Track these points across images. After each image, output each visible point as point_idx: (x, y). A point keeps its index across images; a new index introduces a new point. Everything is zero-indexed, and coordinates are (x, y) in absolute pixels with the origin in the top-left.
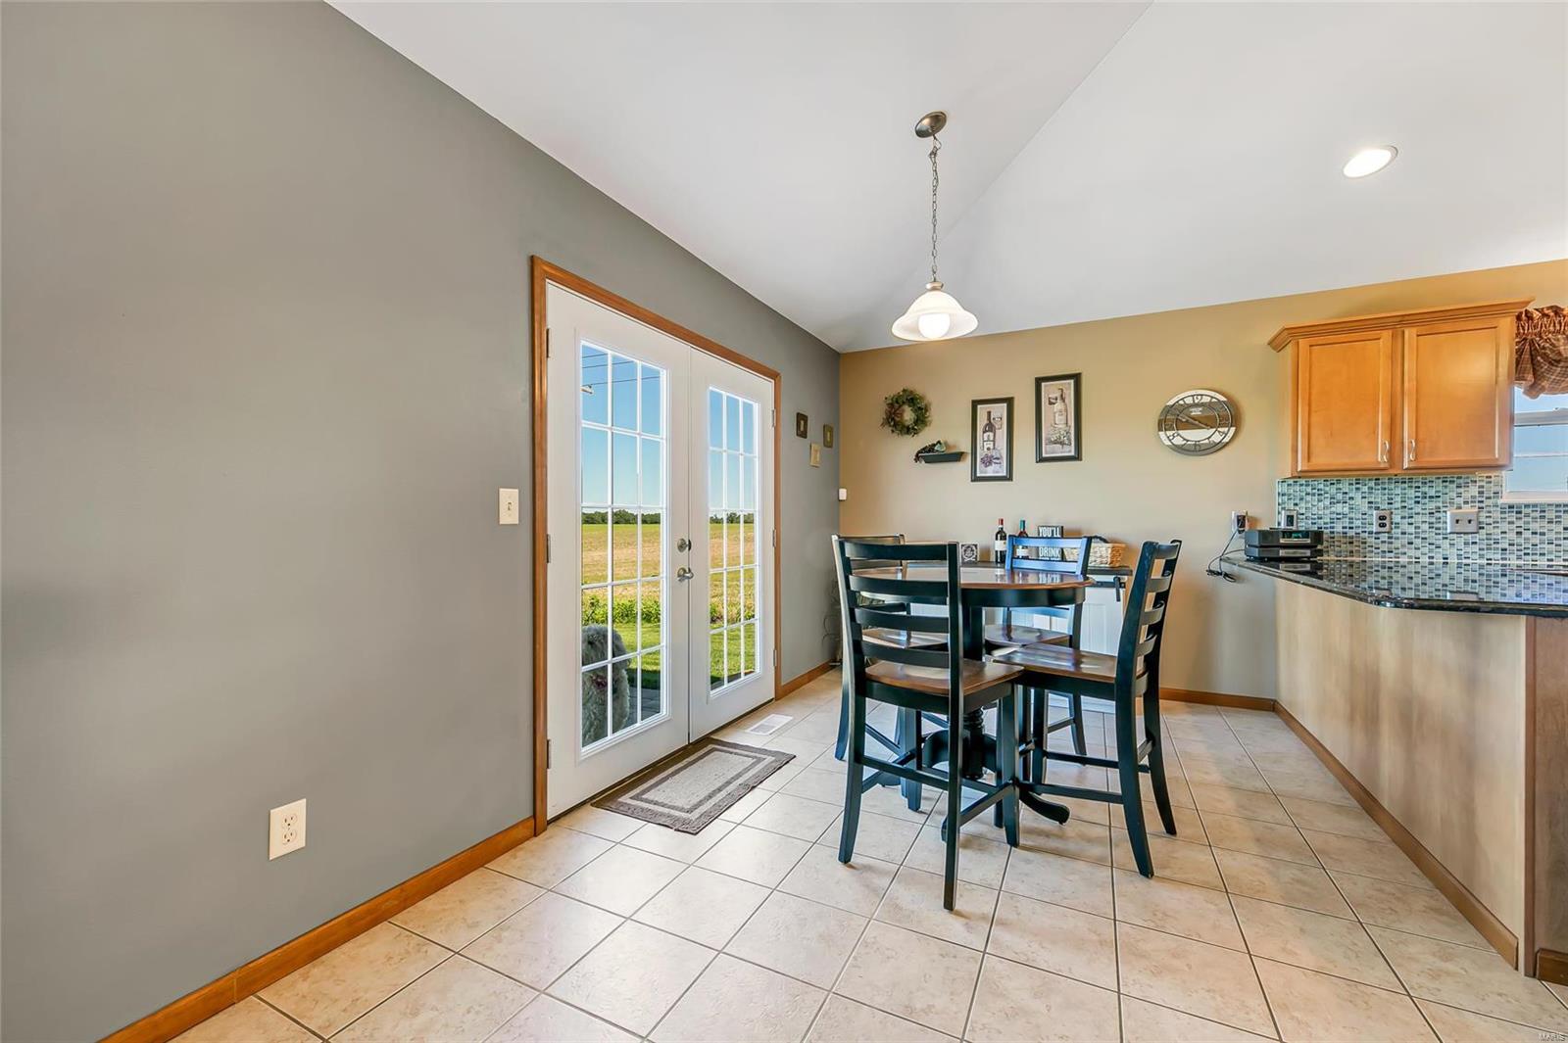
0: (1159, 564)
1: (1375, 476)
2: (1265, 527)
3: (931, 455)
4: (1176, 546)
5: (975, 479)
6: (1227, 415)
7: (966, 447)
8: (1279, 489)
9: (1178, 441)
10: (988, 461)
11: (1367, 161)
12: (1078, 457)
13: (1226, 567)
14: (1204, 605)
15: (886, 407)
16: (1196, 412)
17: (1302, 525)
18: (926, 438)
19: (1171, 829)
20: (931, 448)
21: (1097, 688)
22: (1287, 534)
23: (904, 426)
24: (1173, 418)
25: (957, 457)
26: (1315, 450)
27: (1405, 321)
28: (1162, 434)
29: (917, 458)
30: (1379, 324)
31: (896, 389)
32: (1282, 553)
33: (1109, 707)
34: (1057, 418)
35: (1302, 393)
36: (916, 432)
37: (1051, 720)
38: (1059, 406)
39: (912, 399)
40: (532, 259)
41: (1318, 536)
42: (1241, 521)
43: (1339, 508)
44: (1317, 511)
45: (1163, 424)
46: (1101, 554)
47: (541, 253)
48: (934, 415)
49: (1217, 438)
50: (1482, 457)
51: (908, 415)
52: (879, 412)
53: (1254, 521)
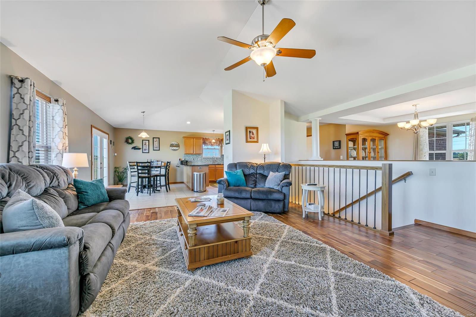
0: (169, 164)
1: (191, 154)
2: (182, 160)
3: (134, 148)
4: (170, 162)
5: (143, 153)
6: (178, 146)
7: (141, 147)
8: (184, 155)
9: (172, 149)
10: (145, 150)
11: (189, 123)
12: (159, 150)
13: (178, 166)
14: (175, 171)
15: (126, 139)
16: (174, 145)
17: (186, 160)
18: (133, 145)
19: (170, 190)
20: (135, 147)
21: (163, 176)
22: (184, 161)
23: (129, 143)
24: (172, 145)
25: (140, 149)
26: (186, 151)
27: (194, 138)
28: (170, 148)
29: (132, 149)
30: (192, 138)
31: (128, 136)
32: (183, 163)
33: (164, 177)
34: (156, 144)
35: (186, 145)
36: (132, 144)
37: (158, 183)
38: (156, 142)
39: (131, 138)
40: (91, 125)
41: (187, 161)
42: (180, 159)
43: (190, 158)
44: (188, 158)
45: (171, 146)
46: (163, 164)
47: (93, 125)
48: (135, 141)
49: (177, 149)
50: (200, 153)
51: (130, 141)
52: (124, 140)
53: (181, 159)
